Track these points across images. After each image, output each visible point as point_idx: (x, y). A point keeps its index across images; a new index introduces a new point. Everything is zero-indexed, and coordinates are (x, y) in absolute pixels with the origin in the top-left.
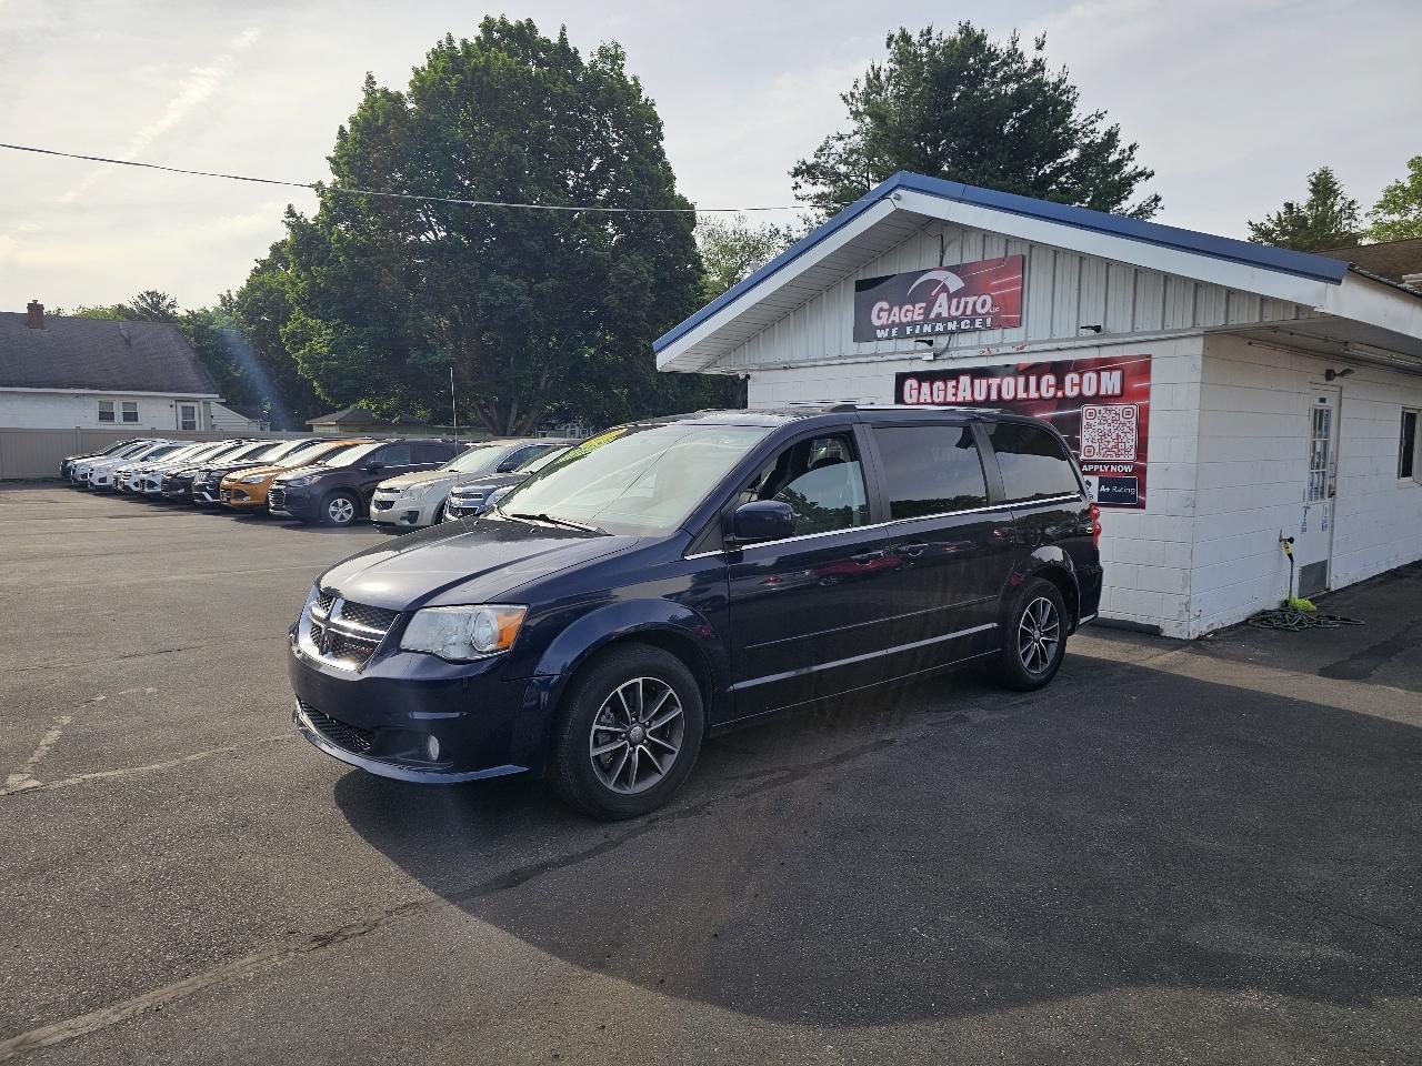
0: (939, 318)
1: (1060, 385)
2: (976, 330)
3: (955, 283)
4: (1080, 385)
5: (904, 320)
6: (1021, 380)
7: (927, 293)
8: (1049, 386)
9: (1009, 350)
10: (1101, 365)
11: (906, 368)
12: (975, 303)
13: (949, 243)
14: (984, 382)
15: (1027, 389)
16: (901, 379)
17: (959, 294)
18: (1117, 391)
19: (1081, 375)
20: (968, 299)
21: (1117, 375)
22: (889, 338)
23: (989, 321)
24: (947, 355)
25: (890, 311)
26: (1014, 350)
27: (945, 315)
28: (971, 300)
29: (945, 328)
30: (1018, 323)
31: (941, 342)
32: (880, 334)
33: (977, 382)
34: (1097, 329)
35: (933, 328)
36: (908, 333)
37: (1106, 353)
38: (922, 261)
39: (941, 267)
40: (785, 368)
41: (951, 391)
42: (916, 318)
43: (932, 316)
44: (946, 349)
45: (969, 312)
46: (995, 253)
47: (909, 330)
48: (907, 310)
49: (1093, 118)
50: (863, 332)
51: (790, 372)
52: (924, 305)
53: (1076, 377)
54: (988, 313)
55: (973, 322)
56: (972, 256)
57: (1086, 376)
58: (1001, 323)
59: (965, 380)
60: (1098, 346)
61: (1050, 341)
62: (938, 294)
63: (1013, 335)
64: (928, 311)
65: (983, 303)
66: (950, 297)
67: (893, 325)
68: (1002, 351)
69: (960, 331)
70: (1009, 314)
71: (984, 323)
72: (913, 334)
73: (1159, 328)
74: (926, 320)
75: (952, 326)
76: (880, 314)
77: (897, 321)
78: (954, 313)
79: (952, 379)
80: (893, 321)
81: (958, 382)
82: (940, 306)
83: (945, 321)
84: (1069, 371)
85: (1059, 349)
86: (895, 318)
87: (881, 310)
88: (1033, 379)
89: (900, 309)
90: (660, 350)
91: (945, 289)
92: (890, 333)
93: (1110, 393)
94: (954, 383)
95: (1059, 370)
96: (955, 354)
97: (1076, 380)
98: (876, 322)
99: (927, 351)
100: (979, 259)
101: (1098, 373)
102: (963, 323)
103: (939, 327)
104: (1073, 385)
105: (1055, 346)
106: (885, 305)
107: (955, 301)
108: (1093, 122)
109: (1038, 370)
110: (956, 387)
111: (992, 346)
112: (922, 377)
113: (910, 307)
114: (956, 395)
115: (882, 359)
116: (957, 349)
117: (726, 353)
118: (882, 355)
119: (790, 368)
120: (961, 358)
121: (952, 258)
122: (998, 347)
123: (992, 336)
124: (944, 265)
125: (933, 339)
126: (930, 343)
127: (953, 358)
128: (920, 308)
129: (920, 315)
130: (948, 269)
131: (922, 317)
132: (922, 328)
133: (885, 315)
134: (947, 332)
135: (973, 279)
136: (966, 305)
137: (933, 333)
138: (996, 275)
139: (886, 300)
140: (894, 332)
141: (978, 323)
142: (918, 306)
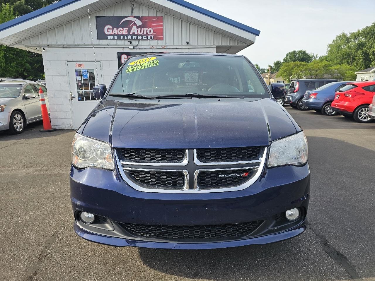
0: (134, 34)
2: (148, 40)
3: (139, 23)
5: (120, 33)
7: (128, 24)
9: (160, 47)
11: (121, 51)
12: (147, 31)
13: (134, 8)
16: (120, 55)
17: (140, 27)
20: (144, 29)
22: (114, 39)
23: (152, 37)
24: (137, 47)
25: (113, 29)
26: (162, 48)
27: (136, 33)
28: (145, 29)
29: (137, 38)
30: (162, 39)
31: (135, 43)
32: (109, 37)
34: (188, 43)
35: (132, 37)
36: (122, 38)
37: (191, 51)
38: (124, 12)
39: (132, 16)
40: (63, 47)
42: (124, 33)
43: (131, 33)
44: (137, 46)
45: (145, 33)
46: (153, 14)
47: (122, 37)
48: (120, 30)
50: (101, 36)
51: (65, 49)
52: (127, 29)
54: (152, 35)
55: (147, 37)
56: (144, 14)
58: (156, 38)
60: (188, 48)
61: (173, 46)
62: (133, 25)
63: (160, 43)
64: (129, 31)
65: (150, 31)
66: (138, 27)
67: (115, 35)
68: (157, 47)
69: (142, 39)
70: (159, 36)
71: (151, 37)
72: (124, 39)
73: (205, 44)
75: (139, 37)
76: (108, 30)
77: (116, 33)
78: (140, 33)
80: (115, 33)
82: (134, 30)
83: (137, 35)
85: (176, 48)
86: (115, 32)
87: (109, 29)
89: (117, 29)
91: (135, 24)
92: (114, 37)
96: (140, 47)
98: (106, 33)
99: (130, 45)
100: (147, 15)
102: (143, 37)
103: (134, 37)
105: (175, 47)
106: (111, 27)
107: (139, 29)
111: (155, 46)
112: (128, 54)
113: (121, 29)
115: (110, 47)
116: (141, 46)
117: (28, 38)
118: (111, 45)
119: (66, 47)
120: (142, 49)
121: (136, 13)
122: (156, 46)
123: (154, 43)
124: (133, 15)
125: (132, 41)
126: (131, 43)
127: (140, 49)
128: (126, 30)
129: (126, 32)
130: (135, 17)
131: (127, 33)
132: (127, 37)
133: (110, 31)
134: (137, 39)
135: (145, 22)
136: (144, 31)
137: (132, 39)
138: (153, 22)
139: (111, 25)
140: (115, 37)
141: (149, 38)
142: (124, 29)
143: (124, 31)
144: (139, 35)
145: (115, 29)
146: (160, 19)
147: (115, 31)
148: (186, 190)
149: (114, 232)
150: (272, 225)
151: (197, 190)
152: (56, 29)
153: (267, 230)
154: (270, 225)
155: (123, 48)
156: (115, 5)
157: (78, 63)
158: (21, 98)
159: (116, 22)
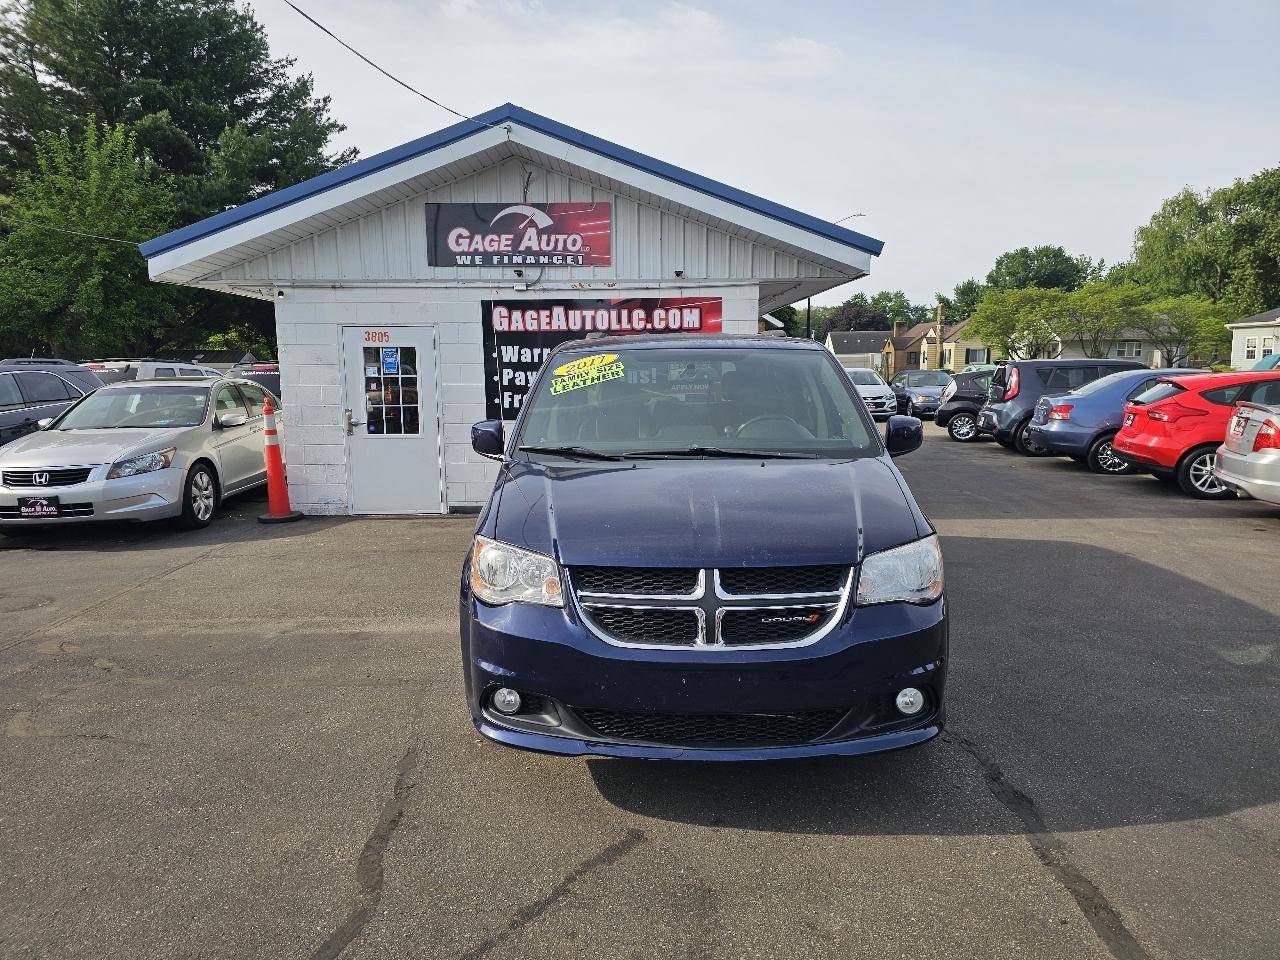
0: (529, 251)
1: (649, 318)
2: (567, 265)
3: (543, 220)
4: (667, 319)
5: (490, 249)
6: (614, 313)
7: (512, 225)
8: (640, 320)
9: (601, 286)
10: (682, 304)
11: (492, 296)
12: (565, 241)
13: (532, 181)
14: (578, 313)
15: (619, 321)
16: (487, 308)
17: (547, 231)
18: (697, 325)
19: (667, 311)
20: (558, 236)
21: (696, 312)
22: (473, 264)
23: (580, 258)
24: (538, 287)
25: (471, 238)
26: (606, 287)
27: (535, 248)
28: (561, 238)
29: (537, 261)
30: (607, 263)
31: (532, 274)
32: (460, 260)
33: (571, 313)
34: (678, 274)
35: (525, 259)
36: (495, 262)
37: (687, 294)
38: (504, 193)
39: (526, 203)
40: (334, 287)
41: (544, 320)
42: (502, 248)
43: (522, 248)
44: (538, 281)
45: (560, 247)
46: (581, 196)
47: (495, 259)
48: (492, 240)
49: (284, 63)
50: (438, 255)
51: (339, 292)
52: (511, 236)
53: (662, 313)
54: (579, 251)
55: (565, 259)
56: (558, 196)
57: (671, 312)
58: (589, 261)
59: (558, 311)
60: (680, 288)
61: (638, 280)
62: (526, 228)
63: (602, 273)
64: (516, 243)
65: (574, 242)
66: (540, 232)
67: (476, 252)
68: (593, 286)
69: (551, 264)
70: (597, 254)
71: (575, 260)
72: (501, 263)
73: (727, 276)
74: (516, 251)
75: (544, 260)
76: (457, 240)
77: (481, 250)
78: (544, 247)
79: (544, 309)
80: (476, 250)
81: (551, 313)
82: (530, 240)
83: (537, 254)
84: (656, 307)
85: (647, 288)
86: (476, 246)
87: (460, 236)
88: (625, 313)
89: (483, 239)
90: (154, 254)
91: (532, 224)
92: (473, 260)
93: (691, 326)
94: (547, 313)
95: (649, 306)
96: (546, 286)
97: (663, 316)
98: (453, 247)
99: (517, 281)
100: (566, 200)
101: (681, 309)
102: (555, 258)
103: (531, 259)
104: (661, 319)
105: (644, 285)
106: (466, 233)
107: (545, 237)
108: (283, 66)
109: (629, 305)
110: (550, 316)
111: (585, 281)
112: (512, 305)
113: (495, 237)
114: (550, 323)
115: (463, 286)
116: (549, 281)
117: (238, 264)
118: (464, 281)
119: (342, 287)
120: (553, 290)
121: (537, 195)
122: (589, 282)
123: (585, 273)
124: (529, 201)
125: (523, 270)
126: (520, 274)
127: (544, 290)
128: (507, 240)
129: (507, 246)
130: (534, 205)
131: (510, 249)
132: (510, 259)
133: (465, 242)
134: (537, 264)
135: (562, 219)
136: (557, 241)
137: (524, 264)
138: (585, 217)
139: (466, 227)
140: (478, 259)
141: (569, 259)
142: (504, 237)
143: (503, 242)
144: (544, 254)
145: (478, 238)
146: (604, 211)
147: (479, 244)
148: (700, 644)
149: (561, 728)
150: (867, 722)
151: (720, 646)
152: (316, 238)
153: (857, 730)
154: (862, 722)
155: (499, 288)
156: (479, 174)
157: (371, 330)
158: (207, 426)
159: (480, 218)
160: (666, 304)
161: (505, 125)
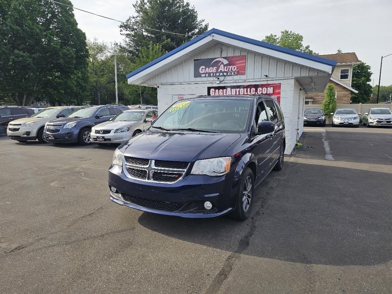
0: (221, 71)
1: (256, 91)
3: (226, 62)
4: (262, 91)
5: (210, 72)
6: (245, 89)
8: (253, 91)
9: (242, 81)
11: (210, 85)
12: (232, 68)
13: (223, 50)
14: (235, 90)
15: (247, 92)
16: (209, 89)
17: (226, 65)
18: (272, 93)
19: (262, 88)
21: (272, 88)
22: (205, 77)
23: (236, 73)
24: (223, 82)
25: (205, 69)
27: (223, 70)
28: (231, 67)
29: (223, 74)
30: (244, 74)
31: (222, 78)
32: (202, 76)
33: (232, 90)
34: (267, 76)
35: (219, 74)
37: (269, 83)
38: (215, 55)
39: (221, 57)
40: (171, 85)
41: (224, 92)
43: (219, 71)
44: (223, 81)
45: (230, 70)
46: (237, 54)
47: (212, 74)
48: (211, 69)
50: (197, 75)
52: (216, 67)
53: (261, 89)
54: (236, 71)
55: (231, 73)
56: (230, 54)
57: (264, 89)
58: (238, 73)
59: (229, 89)
60: (267, 81)
61: (253, 79)
62: (220, 65)
63: (243, 77)
64: (217, 69)
65: (234, 68)
66: (224, 66)
67: (207, 73)
68: (240, 81)
69: (227, 75)
70: (241, 71)
71: (234, 73)
72: (213, 76)
73: (283, 76)
74: (217, 72)
75: (225, 74)
76: (202, 69)
78: (226, 70)
79: (225, 89)
81: (227, 90)
82: (221, 68)
83: (223, 72)
84: (259, 87)
85: (256, 81)
86: (207, 71)
87: (203, 68)
88: (249, 89)
89: (209, 69)
90: (129, 78)
91: (222, 63)
92: (205, 75)
93: (270, 93)
94: (226, 90)
95: (256, 87)
96: (225, 82)
97: (261, 90)
98: (201, 72)
99: (217, 81)
100: (233, 55)
101: (267, 87)
102: (228, 73)
103: (221, 74)
104: (260, 91)
105: (255, 80)
106: (204, 67)
107: (226, 67)
109: (250, 87)
110: (226, 91)
111: (237, 80)
112: (216, 88)
113: (212, 68)
114: (226, 93)
115: (203, 83)
116: (226, 80)
117: (149, 79)
118: (203, 81)
119: (173, 84)
120: (227, 83)
121: (224, 55)
122: (238, 80)
123: (236, 77)
124: (222, 56)
125: (219, 77)
126: (218, 79)
127: (225, 83)
128: (215, 69)
129: (215, 70)
130: (223, 58)
131: (216, 71)
132: (216, 74)
133: (204, 70)
134: (224, 76)
135: (231, 61)
136: (229, 68)
137: (219, 76)
138: (238, 60)
139: (204, 66)
140: (207, 75)
141: (233, 74)
142: (214, 68)
143: (214, 70)
144: (225, 72)
145: (207, 69)
146: (244, 58)
148: (147, 181)
149: (121, 198)
151: (152, 181)
152: (167, 71)
153: (189, 211)
154: (192, 208)
155: (212, 83)
156: (209, 50)
157: (179, 96)
158: (142, 121)
160: (262, 86)
161: (212, 35)
